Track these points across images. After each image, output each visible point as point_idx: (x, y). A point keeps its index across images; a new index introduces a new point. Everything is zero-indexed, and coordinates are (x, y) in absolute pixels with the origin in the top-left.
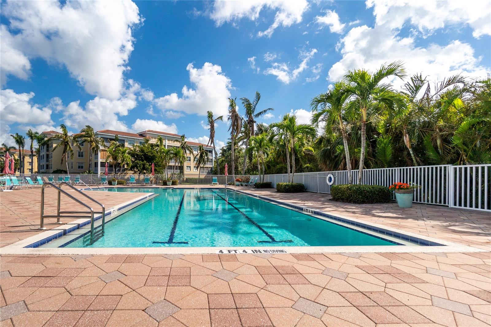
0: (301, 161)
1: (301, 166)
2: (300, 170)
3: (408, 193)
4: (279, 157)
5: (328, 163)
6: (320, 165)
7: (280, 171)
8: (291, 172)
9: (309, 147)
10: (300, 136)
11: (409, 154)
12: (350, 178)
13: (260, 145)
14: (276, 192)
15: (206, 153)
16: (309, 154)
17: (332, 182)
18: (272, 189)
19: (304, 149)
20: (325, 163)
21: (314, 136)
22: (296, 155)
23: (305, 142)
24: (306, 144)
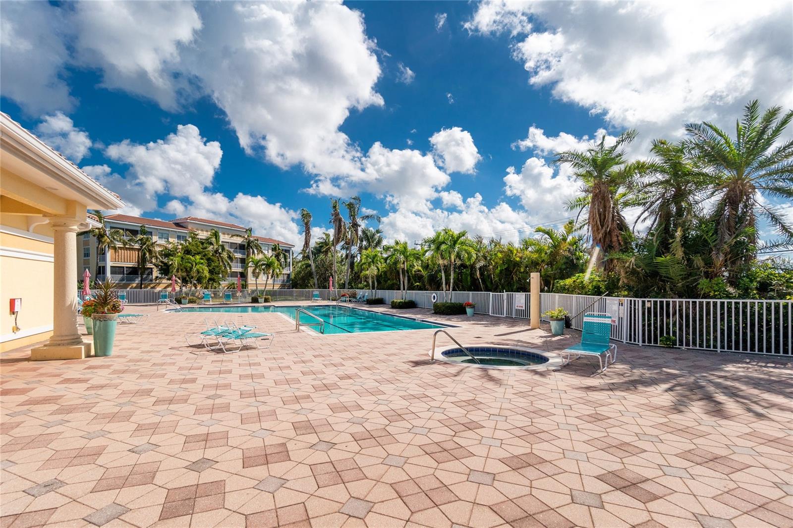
0: (412, 280)
1: (412, 285)
2: (411, 288)
3: (471, 308)
4: (390, 273)
5: (433, 284)
6: (427, 285)
7: (391, 288)
8: (404, 290)
9: (417, 266)
11: (479, 283)
12: (445, 297)
13: (373, 260)
14: (390, 308)
15: (284, 254)
16: (418, 274)
17: (435, 300)
18: (385, 305)
19: (414, 270)
21: (422, 261)
22: (408, 274)
23: (415, 264)
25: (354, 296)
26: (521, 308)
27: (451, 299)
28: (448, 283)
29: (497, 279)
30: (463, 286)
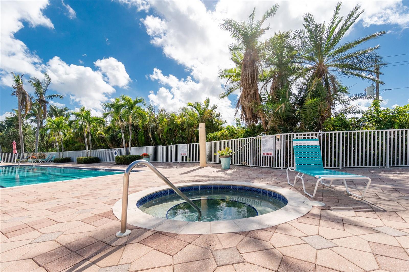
0: (96, 141)
1: (96, 145)
2: (96, 147)
3: (148, 157)
4: (77, 138)
5: (114, 143)
6: (109, 144)
8: (89, 149)
10: (95, 124)
11: (151, 140)
12: (125, 152)
13: (58, 127)
14: (77, 164)
16: (102, 137)
17: (117, 155)
18: (72, 162)
19: (97, 133)
20: (112, 143)
21: (104, 125)
22: (92, 137)
23: (98, 129)
24: (99, 130)
25: (43, 157)
26: (184, 155)
27: (130, 153)
28: (127, 142)
29: (164, 136)
30: (138, 144)
